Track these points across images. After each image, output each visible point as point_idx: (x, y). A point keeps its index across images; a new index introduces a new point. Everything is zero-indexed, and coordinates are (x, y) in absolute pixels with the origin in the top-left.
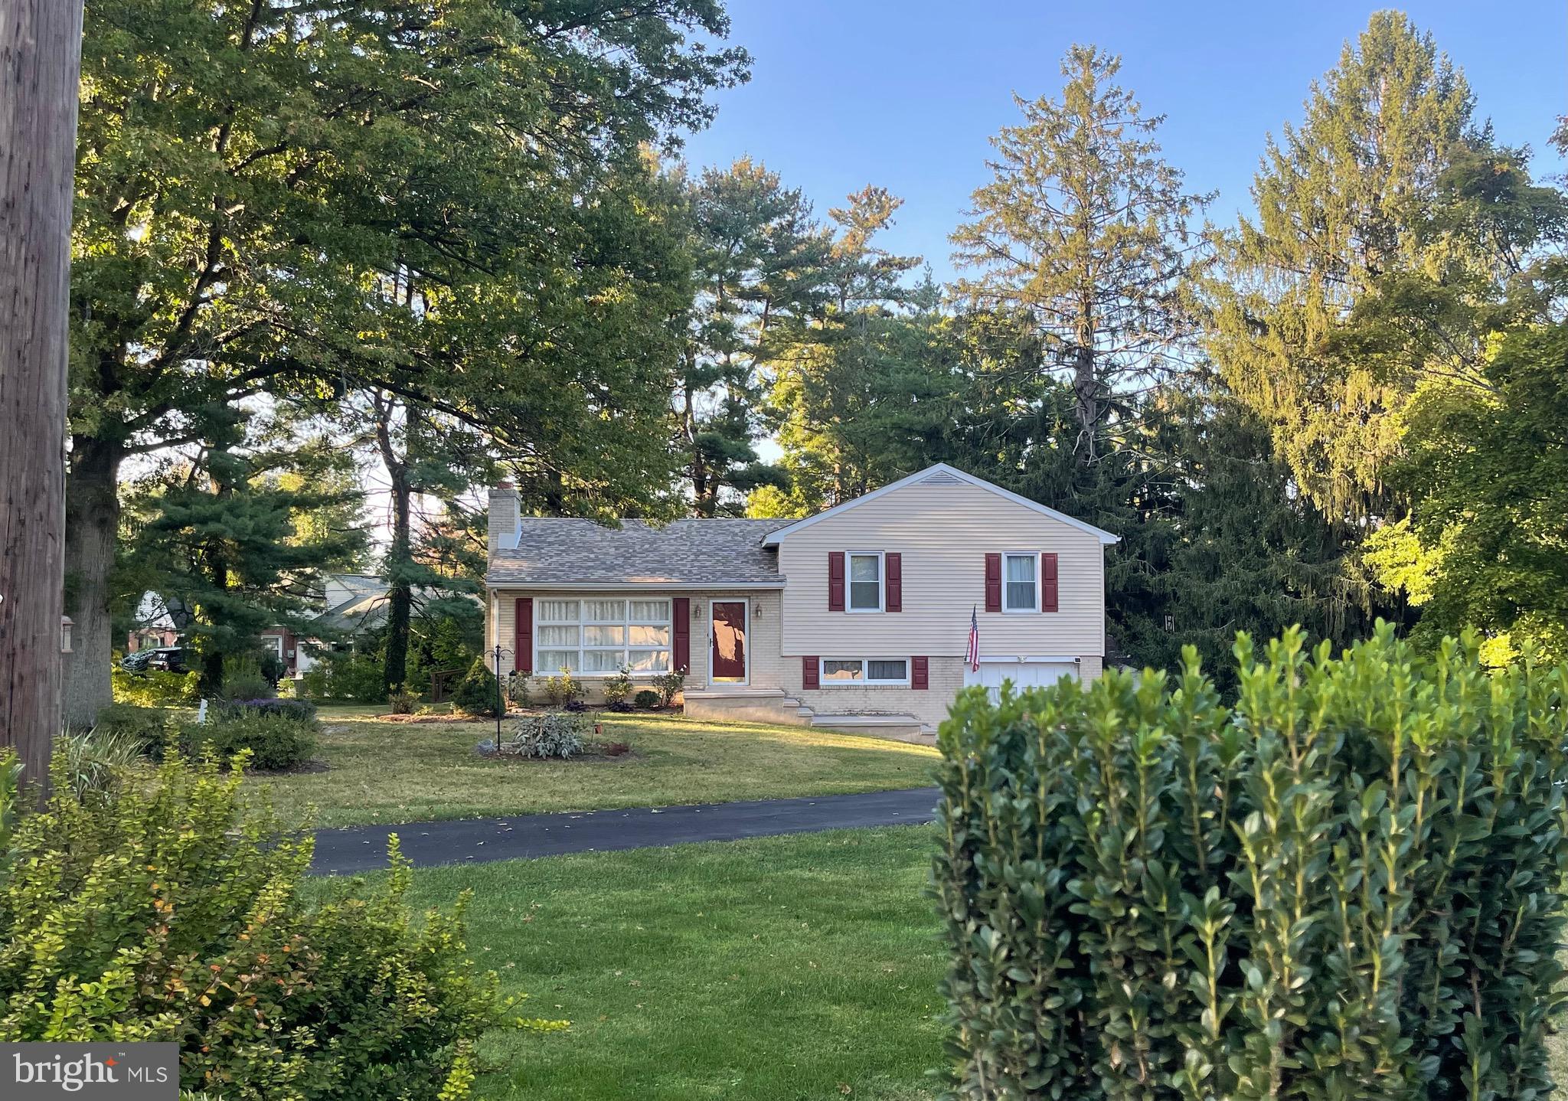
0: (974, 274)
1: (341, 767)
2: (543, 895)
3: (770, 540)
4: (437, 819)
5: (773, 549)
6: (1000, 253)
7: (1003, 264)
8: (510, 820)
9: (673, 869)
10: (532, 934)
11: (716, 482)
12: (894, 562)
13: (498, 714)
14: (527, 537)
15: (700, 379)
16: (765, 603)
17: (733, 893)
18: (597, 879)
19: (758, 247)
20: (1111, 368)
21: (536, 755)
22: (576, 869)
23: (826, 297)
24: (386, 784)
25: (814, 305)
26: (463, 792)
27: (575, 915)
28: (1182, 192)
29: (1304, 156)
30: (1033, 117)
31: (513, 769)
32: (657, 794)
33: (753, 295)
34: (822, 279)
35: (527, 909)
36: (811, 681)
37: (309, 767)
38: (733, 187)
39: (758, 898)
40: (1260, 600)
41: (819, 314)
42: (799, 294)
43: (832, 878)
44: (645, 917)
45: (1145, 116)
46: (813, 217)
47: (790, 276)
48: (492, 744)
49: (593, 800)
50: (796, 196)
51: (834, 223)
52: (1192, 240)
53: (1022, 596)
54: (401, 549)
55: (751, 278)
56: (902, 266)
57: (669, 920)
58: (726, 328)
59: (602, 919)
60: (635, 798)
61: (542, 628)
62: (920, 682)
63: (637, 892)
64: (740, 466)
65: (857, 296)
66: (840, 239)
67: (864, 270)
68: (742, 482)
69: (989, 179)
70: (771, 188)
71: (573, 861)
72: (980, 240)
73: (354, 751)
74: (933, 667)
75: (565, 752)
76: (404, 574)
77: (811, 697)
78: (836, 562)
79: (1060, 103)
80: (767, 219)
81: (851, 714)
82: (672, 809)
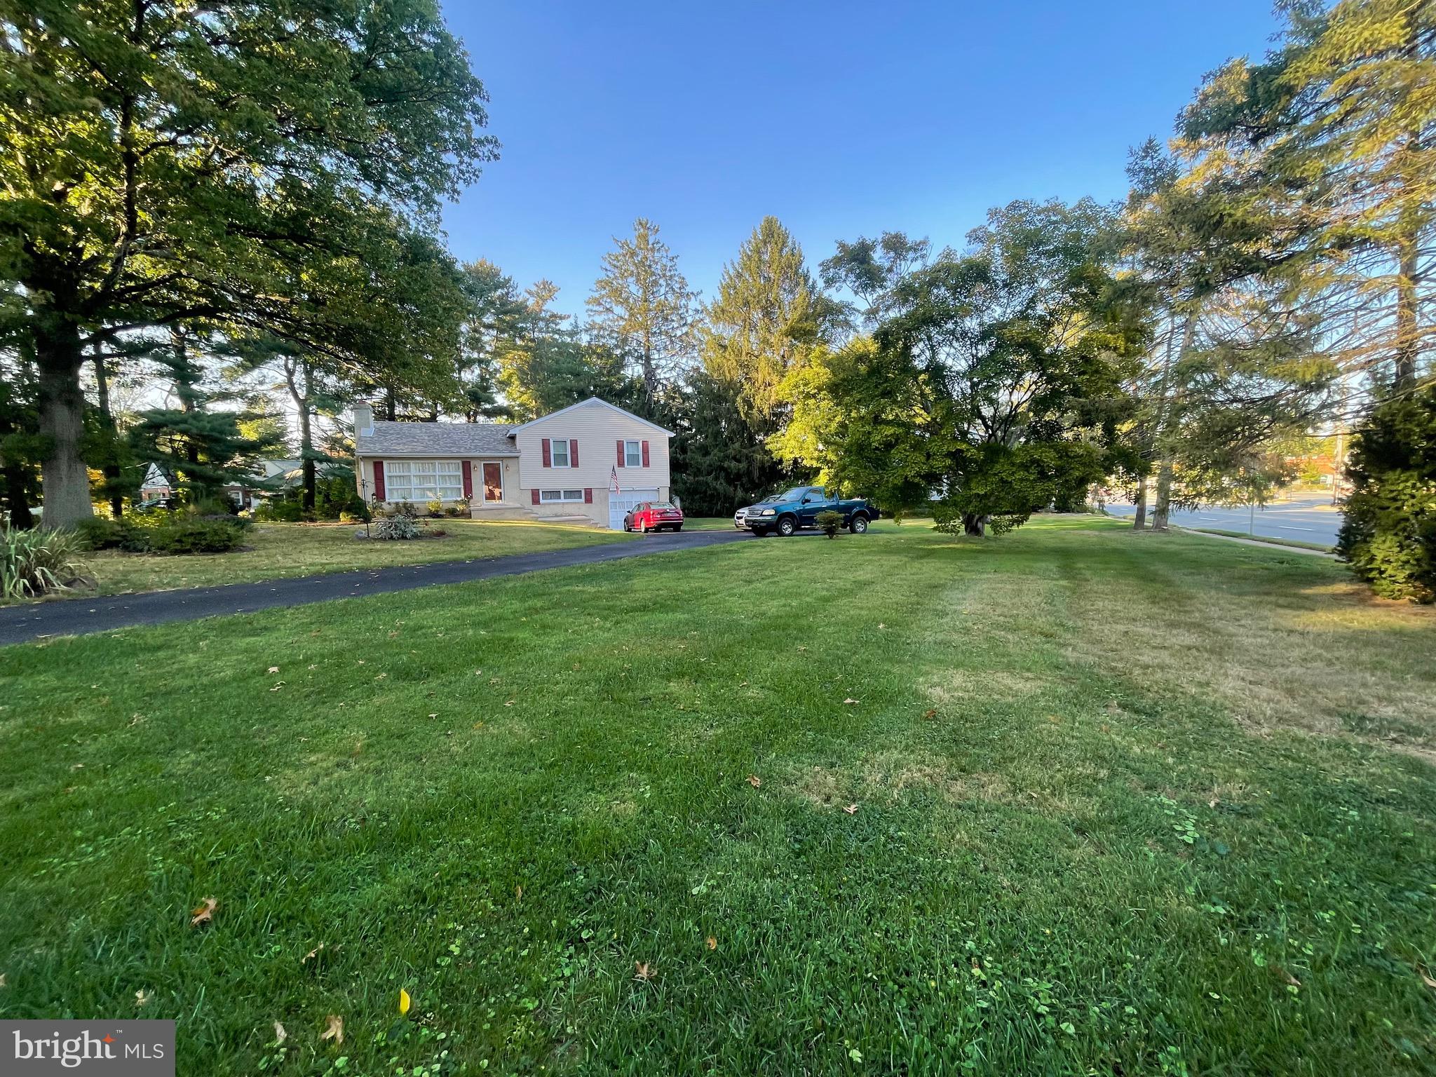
0: (598, 319)
1: (265, 548)
2: (405, 614)
3: (512, 432)
4: (328, 573)
5: (513, 438)
6: (609, 310)
7: (611, 316)
8: (378, 571)
9: (492, 592)
10: (400, 646)
11: (476, 414)
12: (574, 444)
13: (367, 519)
14: (378, 430)
15: (466, 364)
16: (510, 462)
17: (539, 603)
18: (441, 602)
19: (492, 303)
20: (658, 367)
21: (392, 538)
22: (426, 596)
23: (526, 329)
24: (294, 556)
25: (520, 333)
26: (347, 558)
27: (431, 627)
28: (688, 289)
29: (739, 275)
30: (622, 247)
31: (378, 546)
32: (466, 554)
33: (489, 327)
34: (524, 321)
35: (393, 626)
36: (536, 501)
37: (240, 549)
38: (477, 271)
39: (557, 605)
40: (726, 464)
41: (522, 338)
42: (512, 326)
43: (593, 590)
44: (485, 625)
45: (670, 255)
46: (518, 291)
47: (508, 318)
48: (364, 534)
49: (428, 558)
50: (510, 280)
51: (528, 296)
52: (690, 312)
53: (633, 460)
54: (307, 444)
55: (489, 319)
56: (561, 318)
57: (503, 625)
58: (478, 340)
59: (454, 628)
60: (455, 556)
61: (390, 477)
62: (589, 500)
63: (472, 608)
64: (488, 406)
65: (540, 331)
66: (531, 303)
67: (543, 319)
68: (488, 413)
69: (602, 275)
70: (497, 275)
71: (421, 592)
72: (600, 304)
73: (275, 541)
74: (593, 492)
75: (408, 536)
76: (310, 454)
77: (536, 508)
78: (545, 444)
79: (634, 243)
80: (496, 290)
81: (556, 516)
82: (476, 560)
